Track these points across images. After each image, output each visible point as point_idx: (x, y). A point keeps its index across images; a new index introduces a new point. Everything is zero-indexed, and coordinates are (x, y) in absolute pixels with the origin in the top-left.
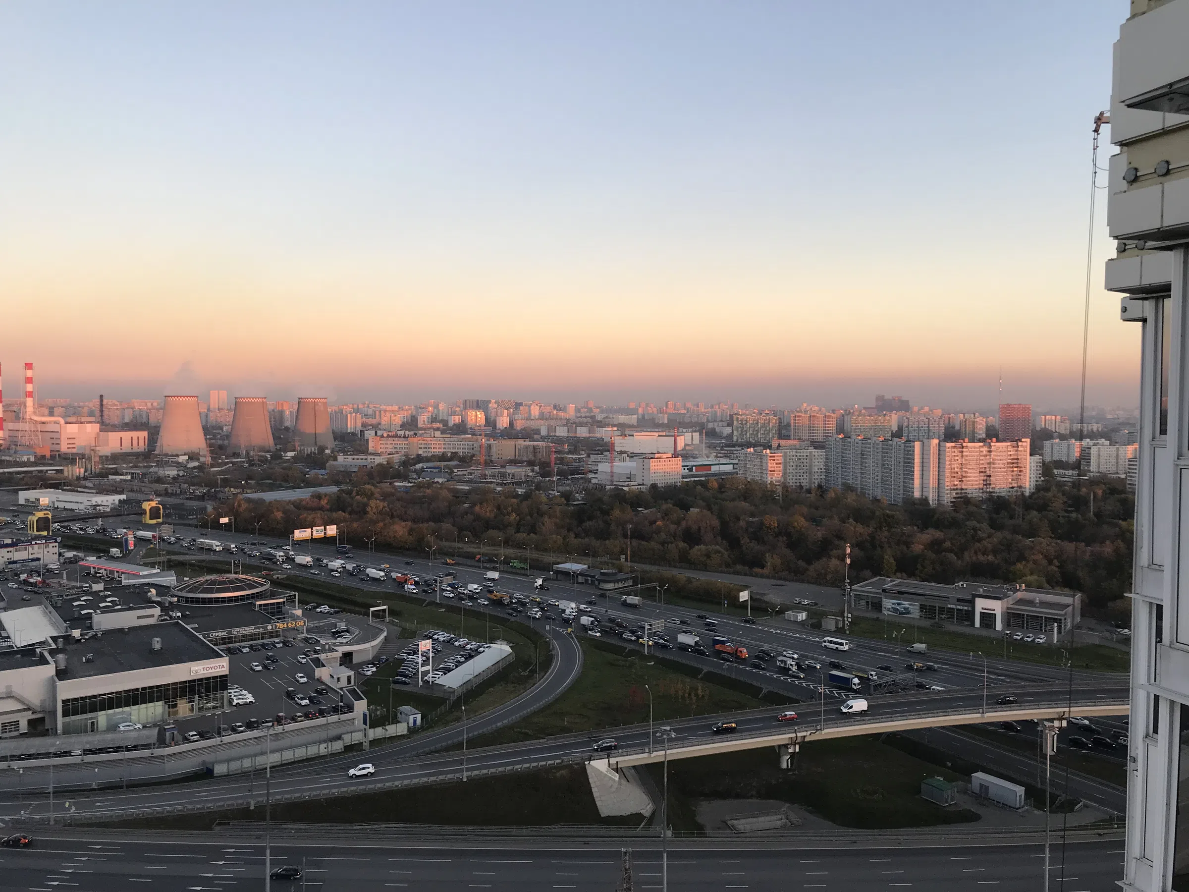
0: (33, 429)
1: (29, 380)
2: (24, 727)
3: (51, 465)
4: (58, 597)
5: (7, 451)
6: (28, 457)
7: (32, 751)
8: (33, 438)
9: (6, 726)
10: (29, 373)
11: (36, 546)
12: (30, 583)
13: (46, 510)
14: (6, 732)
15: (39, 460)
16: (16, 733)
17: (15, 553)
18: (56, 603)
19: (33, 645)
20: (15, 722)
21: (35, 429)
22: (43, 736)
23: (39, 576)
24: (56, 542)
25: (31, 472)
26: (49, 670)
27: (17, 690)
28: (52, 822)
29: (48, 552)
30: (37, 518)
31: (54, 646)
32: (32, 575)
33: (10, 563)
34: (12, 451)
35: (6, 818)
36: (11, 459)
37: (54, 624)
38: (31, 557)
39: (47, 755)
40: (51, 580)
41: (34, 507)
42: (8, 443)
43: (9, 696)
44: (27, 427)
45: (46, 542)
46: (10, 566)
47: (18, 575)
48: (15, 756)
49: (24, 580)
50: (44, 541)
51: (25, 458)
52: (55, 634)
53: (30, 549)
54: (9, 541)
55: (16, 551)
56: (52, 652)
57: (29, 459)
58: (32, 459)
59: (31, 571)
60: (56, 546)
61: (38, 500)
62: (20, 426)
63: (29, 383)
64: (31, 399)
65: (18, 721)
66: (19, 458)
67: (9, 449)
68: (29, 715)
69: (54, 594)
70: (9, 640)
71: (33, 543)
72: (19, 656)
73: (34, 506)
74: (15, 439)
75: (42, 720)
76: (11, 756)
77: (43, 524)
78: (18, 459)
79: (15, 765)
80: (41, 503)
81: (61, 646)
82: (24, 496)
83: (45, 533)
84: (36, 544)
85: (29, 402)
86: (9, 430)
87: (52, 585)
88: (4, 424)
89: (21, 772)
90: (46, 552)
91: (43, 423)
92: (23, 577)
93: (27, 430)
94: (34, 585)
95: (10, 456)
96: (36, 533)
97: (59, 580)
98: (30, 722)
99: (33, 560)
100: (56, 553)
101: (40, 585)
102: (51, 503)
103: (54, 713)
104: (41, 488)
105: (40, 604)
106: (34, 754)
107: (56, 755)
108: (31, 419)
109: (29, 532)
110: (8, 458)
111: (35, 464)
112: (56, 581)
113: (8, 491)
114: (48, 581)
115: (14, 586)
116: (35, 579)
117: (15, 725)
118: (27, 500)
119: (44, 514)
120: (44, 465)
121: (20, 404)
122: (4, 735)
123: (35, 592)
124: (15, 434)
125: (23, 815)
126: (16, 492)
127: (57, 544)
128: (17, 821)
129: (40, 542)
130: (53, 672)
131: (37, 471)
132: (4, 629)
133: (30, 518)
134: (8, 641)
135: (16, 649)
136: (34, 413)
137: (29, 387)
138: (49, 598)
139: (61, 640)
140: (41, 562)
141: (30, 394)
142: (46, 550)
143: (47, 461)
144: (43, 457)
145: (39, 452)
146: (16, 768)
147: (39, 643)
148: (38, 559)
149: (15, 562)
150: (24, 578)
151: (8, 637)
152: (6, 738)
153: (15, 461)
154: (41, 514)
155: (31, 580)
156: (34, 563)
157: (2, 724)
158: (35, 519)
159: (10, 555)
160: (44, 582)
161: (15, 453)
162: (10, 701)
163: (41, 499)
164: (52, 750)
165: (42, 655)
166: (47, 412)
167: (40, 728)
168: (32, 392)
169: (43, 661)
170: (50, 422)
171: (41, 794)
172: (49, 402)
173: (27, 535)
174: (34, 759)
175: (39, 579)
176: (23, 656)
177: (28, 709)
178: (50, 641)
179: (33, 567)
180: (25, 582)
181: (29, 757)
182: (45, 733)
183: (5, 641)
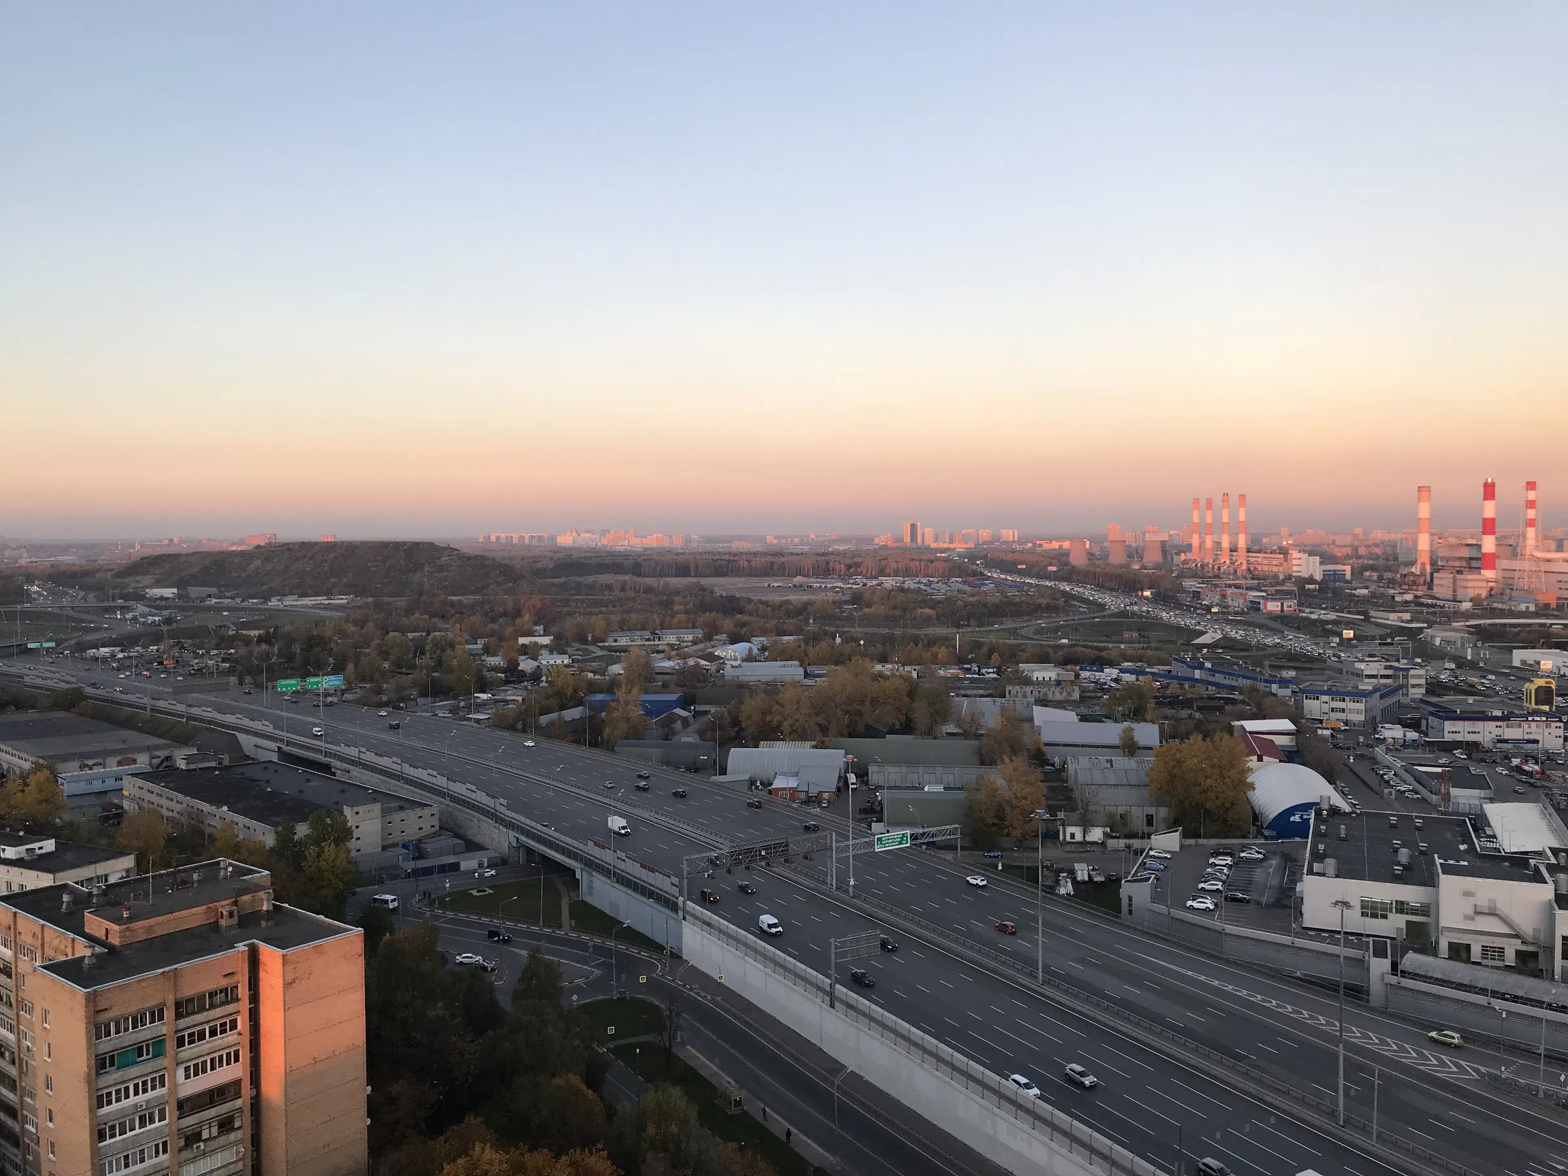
0: (1534, 569)
1: (1531, 504)
2: (1510, 958)
3: (1557, 617)
4: (1561, 795)
5: (1499, 597)
6: (1527, 605)
7: (1520, 993)
8: (1534, 580)
9: (1487, 950)
10: (1532, 495)
11: (1533, 724)
12: (1524, 770)
13: (1548, 677)
14: (1487, 958)
15: (1542, 609)
16: (1500, 964)
17: (1506, 730)
18: (1559, 803)
19: (1527, 853)
20: (1499, 948)
21: (1537, 569)
22: (1536, 977)
23: (1537, 763)
24: (1561, 721)
25: (1530, 625)
26: (1546, 892)
27: (1503, 907)
28: (1541, 1095)
29: (1550, 734)
30: (1536, 687)
31: (1553, 861)
32: (1527, 761)
33: (1500, 741)
34: (1506, 598)
35: (1482, 1069)
36: (1504, 607)
37: (1555, 831)
38: (1527, 737)
39: (1539, 1003)
40: (1553, 772)
41: (1533, 671)
42: (1501, 586)
43: (1493, 913)
44: (1526, 565)
45: (1547, 721)
46: (1499, 745)
47: (1507, 757)
48: (1498, 992)
49: (1516, 766)
50: (1544, 719)
51: (1523, 607)
52: (1556, 845)
53: (1526, 726)
54: (1498, 713)
55: (1508, 727)
56: (1551, 869)
57: (1527, 608)
58: (1532, 608)
59: (1527, 756)
60: (1560, 727)
61: (1538, 663)
62: (1517, 564)
63: (1530, 508)
64: (1533, 529)
65: (1504, 949)
66: (1515, 606)
67: (1502, 594)
68: (1517, 944)
69: (1556, 791)
70: (1495, 840)
71: (1530, 719)
72: (1507, 864)
73: (1530, 671)
74: (1511, 581)
75: (1534, 955)
76: (1493, 992)
77: (1545, 695)
78: (1513, 608)
79: (1497, 1004)
80: (1542, 667)
81: (1563, 862)
82: (1519, 656)
83: (1546, 708)
84: (1533, 720)
85: (1531, 532)
86: (1503, 570)
87: (1554, 778)
88: (1497, 561)
89: (1504, 1016)
90: (1546, 734)
91: (1549, 561)
92: (1516, 761)
93: (1526, 569)
94: (1530, 774)
95: (1503, 603)
96: (1533, 706)
97: (1564, 773)
98: (1519, 953)
99: (1529, 741)
100: (1560, 737)
101: (1538, 776)
102: (1554, 668)
103: (1551, 950)
104: (1542, 647)
105: (1535, 800)
106: (1522, 997)
107: (1550, 1007)
108: (1532, 555)
109: (1525, 704)
110: (1500, 606)
111: (1536, 615)
112: (1560, 774)
113: (1501, 648)
114: (1548, 772)
115: (1504, 772)
116: (1531, 767)
117: (1499, 952)
118: (1524, 662)
119: (1547, 683)
120: (1547, 617)
121: (1518, 536)
122: (1484, 962)
123: (1532, 785)
124: (1510, 574)
125: (1504, 1073)
126: (1510, 650)
127: (1562, 725)
128: (1496, 1078)
129: (1538, 719)
130: (1552, 896)
131: (1538, 624)
132: (1490, 826)
133: (1527, 685)
134: (1493, 842)
135: (1503, 854)
136: (1537, 547)
137: (1531, 514)
138: (1550, 796)
139: (1564, 854)
140: (1540, 745)
141: (1531, 523)
142: (1547, 731)
143: (1552, 613)
144: (1547, 606)
145: (1542, 599)
146: (1497, 1008)
147: (1534, 852)
148: (1537, 742)
149: (1506, 741)
150: (1517, 763)
151: (1494, 837)
152: (1487, 966)
153: (1510, 610)
154: (1541, 682)
155: (1526, 768)
156: (1530, 746)
157: (1483, 946)
158: (1533, 687)
159: (1499, 731)
160: (1543, 773)
161: (1510, 599)
162: (1494, 920)
163: (1542, 662)
164: (1546, 999)
165: (1537, 870)
166: (1553, 547)
167: (1531, 965)
168: (1534, 520)
169: (1538, 878)
170: (1557, 560)
171: (1528, 1052)
172: (1558, 532)
173: (1522, 708)
174: (1521, 1003)
175: (1536, 767)
176: (1512, 865)
177: (1517, 936)
178: (1549, 853)
179: (1528, 749)
180: (1518, 769)
181: (1515, 999)
182: (1538, 974)
183: (1490, 841)
